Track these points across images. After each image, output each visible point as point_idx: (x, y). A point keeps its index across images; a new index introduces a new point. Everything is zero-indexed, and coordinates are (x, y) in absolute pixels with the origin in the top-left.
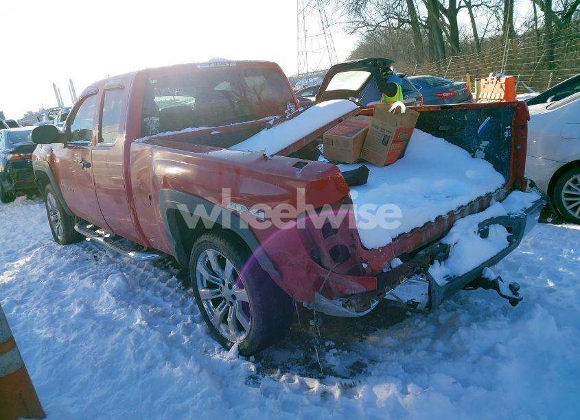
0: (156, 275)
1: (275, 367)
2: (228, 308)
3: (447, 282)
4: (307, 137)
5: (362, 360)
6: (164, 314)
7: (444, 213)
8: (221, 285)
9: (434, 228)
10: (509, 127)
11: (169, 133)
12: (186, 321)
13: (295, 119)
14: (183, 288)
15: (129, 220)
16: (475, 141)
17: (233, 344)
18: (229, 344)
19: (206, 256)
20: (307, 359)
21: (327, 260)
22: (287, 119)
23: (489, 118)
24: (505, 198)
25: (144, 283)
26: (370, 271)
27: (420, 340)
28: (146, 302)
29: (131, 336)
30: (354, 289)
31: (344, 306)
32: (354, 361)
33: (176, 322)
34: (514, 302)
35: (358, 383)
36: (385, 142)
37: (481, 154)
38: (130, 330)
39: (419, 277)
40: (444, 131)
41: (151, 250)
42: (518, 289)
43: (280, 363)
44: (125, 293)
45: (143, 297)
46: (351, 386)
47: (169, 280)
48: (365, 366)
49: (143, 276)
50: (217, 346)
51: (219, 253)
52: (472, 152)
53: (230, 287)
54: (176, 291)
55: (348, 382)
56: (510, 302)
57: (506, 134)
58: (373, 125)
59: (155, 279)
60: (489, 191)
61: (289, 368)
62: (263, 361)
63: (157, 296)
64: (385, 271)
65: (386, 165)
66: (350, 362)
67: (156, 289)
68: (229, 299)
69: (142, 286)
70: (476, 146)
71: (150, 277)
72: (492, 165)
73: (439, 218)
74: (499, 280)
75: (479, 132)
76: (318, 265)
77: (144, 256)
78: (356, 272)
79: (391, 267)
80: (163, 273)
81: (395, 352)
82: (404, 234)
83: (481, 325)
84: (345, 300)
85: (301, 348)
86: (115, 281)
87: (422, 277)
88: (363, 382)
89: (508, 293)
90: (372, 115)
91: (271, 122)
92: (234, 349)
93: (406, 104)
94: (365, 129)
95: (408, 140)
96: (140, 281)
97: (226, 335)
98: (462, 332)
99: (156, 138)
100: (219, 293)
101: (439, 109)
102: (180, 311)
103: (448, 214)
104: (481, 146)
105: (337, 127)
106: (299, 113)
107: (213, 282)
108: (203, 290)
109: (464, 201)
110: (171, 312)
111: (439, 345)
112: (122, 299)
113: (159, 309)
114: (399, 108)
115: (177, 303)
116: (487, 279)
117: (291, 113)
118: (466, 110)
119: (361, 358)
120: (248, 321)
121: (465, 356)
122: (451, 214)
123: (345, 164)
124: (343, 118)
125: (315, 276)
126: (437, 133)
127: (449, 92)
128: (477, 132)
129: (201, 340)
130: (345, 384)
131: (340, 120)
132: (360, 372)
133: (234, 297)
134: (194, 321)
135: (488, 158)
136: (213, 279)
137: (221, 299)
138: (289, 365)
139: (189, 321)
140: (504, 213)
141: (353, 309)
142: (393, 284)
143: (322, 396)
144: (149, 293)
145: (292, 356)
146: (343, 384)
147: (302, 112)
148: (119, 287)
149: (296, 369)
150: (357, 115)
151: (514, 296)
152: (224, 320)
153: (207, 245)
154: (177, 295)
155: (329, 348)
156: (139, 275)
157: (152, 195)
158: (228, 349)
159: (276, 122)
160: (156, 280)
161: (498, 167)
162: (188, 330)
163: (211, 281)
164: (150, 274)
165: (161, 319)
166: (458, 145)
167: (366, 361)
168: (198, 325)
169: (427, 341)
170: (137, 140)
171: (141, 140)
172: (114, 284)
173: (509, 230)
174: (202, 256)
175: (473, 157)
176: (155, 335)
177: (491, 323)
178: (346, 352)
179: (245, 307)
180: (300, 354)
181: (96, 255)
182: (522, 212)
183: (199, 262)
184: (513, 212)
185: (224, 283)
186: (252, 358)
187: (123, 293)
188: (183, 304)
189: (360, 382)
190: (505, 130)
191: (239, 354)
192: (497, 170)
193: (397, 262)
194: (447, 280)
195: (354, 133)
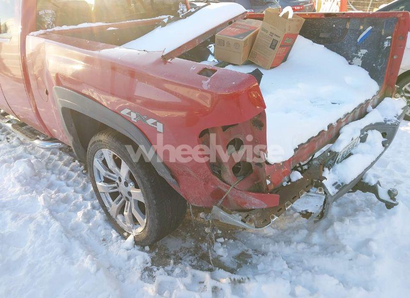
0: (61, 159)
1: (168, 257)
2: (124, 202)
3: (337, 190)
4: (199, 37)
5: (247, 251)
6: (66, 200)
7: (334, 121)
8: (118, 181)
9: (325, 136)
10: (390, 37)
11: (65, 28)
12: (86, 207)
13: (189, 19)
14: (84, 172)
15: (30, 109)
16: (353, 49)
17: (129, 235)
18: (125, 234)
19: (102, 154)
20: (198, 249)
21: (228, 175)
22: (181, 19)
23: (370, 28)
24: (378, 104)
25: (50, 166)
26: (272, 187)
27: (298, 231)
28: (50, 186)
29: (32, 226)
30: (255, 204)
31: (243, 221)
32: (239, 252)
33: (78, 208)
34: (389, 206)
35: (247, 280)
36: (273, 46)
37: (357, 61)
38: (31, 219)
39: (318, 191)
40: (324, 38)
41: (53, 139)
42: (396, 195)
43: (172, 252)
44: (31, 178)
45: (48, 181)
46: (240, 282)
47: (73, 164)
48: (250, 256)
49: (50, 159)
50: (114, 234)
51: (115, 154)
52: (350, 59)
53: (126, 184)
54: (79, 176)
55: (237, 277)
56: (386, 205)
57: (386, 44)
58: (263, 29)
59: (59, 162)
60: (368, 99)
61: (181, 259)
62: (157, 251)
63: (61, 180)
64: (285, 184)
65: (272, 68)
66: (236, 252)
67: (61, 172)
68: (125, 194)
69: (48, 169)
70: (354, 54)
71: (56, 160)
72: (367, 73)
73: (330, 126)
74: (378, 185)
75: (359, 40)
76: (218, 179)
77: (47, 144)
78: (258, 189)
79: (290, 180)
80: (67, 157)
81: (276, 244)
82: (302, 144)
83: (352, 220)
84: (245, 214)
85: (192, 236)
86: (21, 167)
87: (320, 190)
88: (252, 280)
89: (386, 197)
90: (262, 19)
91: (165, 21)
92: (131, 239)
93: (294, 10)
94: (253, 32)
95: (292, 45)
96: (47, 164)
97: (122, 225)
98: (337, 226)
99: (50, 32)
100: (115, 188)
101: (323, 17)
102: (81, 197)
103: (337, 122)
104: (359, 54)
105: (229, 28)
106: (191, 13)
107: (110, 178)
108: (100, 184)
109: (349, 108)
110: (73, 197)
111: (316, 238)
112: (27, 184)
113: (62, 195)
114: (287, 13)
115: (79, 188)
116: (367, 183)
117: (183, 13)
118: (349, 18)
119: (246, 248)
120: (144, 218)
121: (342, 253)
122: (339, 121)
123: (234, 65)
124: (233, 21)
125: (213, 187)
126: (317, 40)
127: (300, 6)
128: (356, 40)
129: (99, 228)
130: (234, 279)
131: (230, 22)
132: (246, 263)
133: (130, 194)
134: (94, 207)
135: (364, 66)
136: (109, 176)
137: (117, 193)
138: (180, 255)
139: (89, 207)
140: (381, 120)
141: (253, 225)
142: (293, 199)
143: (213, 292)
144: (53, 177)
145: (184, 245)
146: (232, 278)
147: (194, 12)
148: (25, 172)
149: (188, 259)
150: (245, 19)
151: (392, 201)
152: (121, 211)
153: (102, 145)
154: (79, 179)
155: (217, 237)
156: (46, 158)
157: (48, 90)
158: (125, 238)
159: (170, 21)
160: (61, 163)
161: (374, 75)
162: (88, 217)
163: (107, 177)
164: (56, 158)
165: (63, 206)
166: (337, 52)
167: (250, 252)
168: (97, 212)
169: (304, 233)
170: (32, 33)
171: (36, 33)
172: (21, 169)
173: (384, 135)
174: (98, 153)
175: (350, 64)
176: (56, 225)
177: (361, 218)
178: (231, 241)
179: (140, 205)
180: (190, 243)
181: (8, 136)
182: (396, 119)
183: (95, 160)
184: (389, 118)
185: (120, 180)
186: (147, 248)
187: (28, 177)
188: (84, 188)
189: (248, 278)
190: (386, 40)
191: (135, 244)
192: (372, 77)
193: (297, 176)
194: (337, 188)
195: (245, 35)
